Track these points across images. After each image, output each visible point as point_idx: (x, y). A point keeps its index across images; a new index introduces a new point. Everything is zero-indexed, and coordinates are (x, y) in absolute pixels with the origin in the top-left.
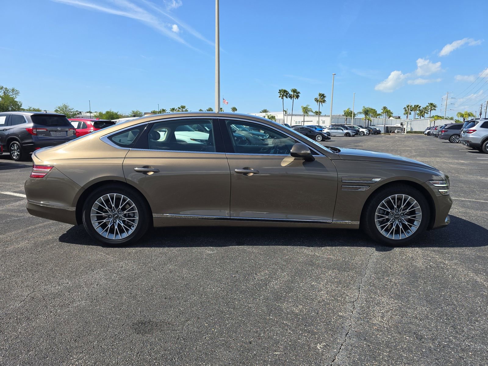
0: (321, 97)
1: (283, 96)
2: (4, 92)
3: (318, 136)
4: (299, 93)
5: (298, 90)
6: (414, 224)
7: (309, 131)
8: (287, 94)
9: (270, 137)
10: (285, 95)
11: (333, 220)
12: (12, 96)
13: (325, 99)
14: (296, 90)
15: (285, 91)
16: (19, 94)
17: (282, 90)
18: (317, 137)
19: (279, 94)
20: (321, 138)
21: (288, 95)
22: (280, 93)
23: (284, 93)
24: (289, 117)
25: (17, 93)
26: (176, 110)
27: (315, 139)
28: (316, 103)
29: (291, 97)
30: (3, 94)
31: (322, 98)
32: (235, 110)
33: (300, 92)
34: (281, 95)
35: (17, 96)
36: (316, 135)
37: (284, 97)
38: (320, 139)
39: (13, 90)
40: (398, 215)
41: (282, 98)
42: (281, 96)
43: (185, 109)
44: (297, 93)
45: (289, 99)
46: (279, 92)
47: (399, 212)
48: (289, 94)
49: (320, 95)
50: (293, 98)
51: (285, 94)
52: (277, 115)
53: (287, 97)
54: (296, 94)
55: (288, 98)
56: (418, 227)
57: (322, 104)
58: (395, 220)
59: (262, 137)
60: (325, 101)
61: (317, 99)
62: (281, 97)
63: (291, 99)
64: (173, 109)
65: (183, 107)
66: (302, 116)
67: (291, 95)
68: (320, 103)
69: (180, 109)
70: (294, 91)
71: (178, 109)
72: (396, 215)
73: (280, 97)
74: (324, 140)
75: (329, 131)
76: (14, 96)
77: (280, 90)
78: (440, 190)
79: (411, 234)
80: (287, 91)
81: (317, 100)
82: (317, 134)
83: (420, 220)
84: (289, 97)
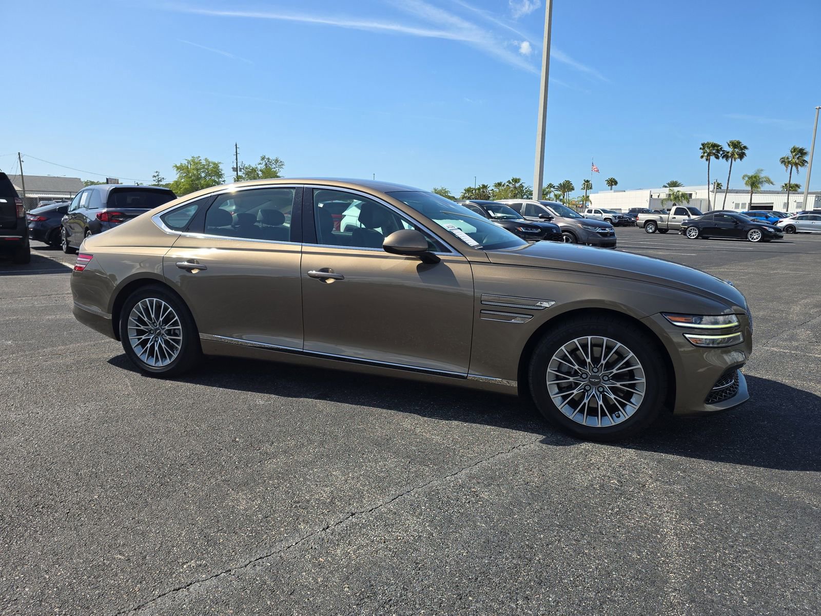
0: (796, 155)
1: (709, 155)
2: (266, 164)
3: (753, 231)
4: (745, 147)
5: (744, 143)
6: (632, 400)
7: (734, 222)
8: (718, 151)
9: (657, 232)
10: (714, 154)
11: (468, 374)
12: (275, 170)
13: (805, 159)
14: (740, 143)
15: (714, 146)
16: (283, 166)
17: (708, 144)
18: (750, 233)
19: (702, 151)
20: (759, 237)
21: (721, 153)
22: (704, 149)
23: (712, 150)
24: (720, 197)
25: (282, 165)
26: (503, 185)
27: (747, 238)
28: (783, 166)
29: (726, 156)
30: (265, 167)
31: (799, 157)
32: (613, 183)
33: (748, 146)
34: (704, 153)
35: (280, 169)
36: (748, 229)
37: (711, 157)
38: (757, 238)
39: (277, 161)
40: (598, 377)
41: (707, 160)
42: (706, 154)
43: (519, 184)
44: (742, 149)
45: (722, 161)
46: (701, 149)
47: (600, 372)
48: (724, 151)
49: (794, 150)
50: (730, 159)
51: (714, 151)
52: (696, 191)
53: (717, 157)
54: (739, 150)
55: (721, 158)
56: (637, 408)
57: (797, 168)
58: (590, 387)
59: (602, 230)
60: (806, 161)
61: (788, 158)
62: (704, 158)
63: (727, 160)
64: (499, 184)
65: (516, 181)
66: (748, 193)
67: (728, 152)
68: (794, 168)
69: (510, 183)
70: (735, 145)
71: (508, 184)
72: (592, 377)
73: (702, 157)
74: (765, 239)
75: (792, 222)
76: (277, 169)
77: (703, 145)
78: (687, 336)
79: (622, 419)
80: (718, 146)
81: (785, 161)
82: (752, 227)
83: (643, 394)
84: (723, 157)
